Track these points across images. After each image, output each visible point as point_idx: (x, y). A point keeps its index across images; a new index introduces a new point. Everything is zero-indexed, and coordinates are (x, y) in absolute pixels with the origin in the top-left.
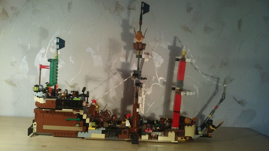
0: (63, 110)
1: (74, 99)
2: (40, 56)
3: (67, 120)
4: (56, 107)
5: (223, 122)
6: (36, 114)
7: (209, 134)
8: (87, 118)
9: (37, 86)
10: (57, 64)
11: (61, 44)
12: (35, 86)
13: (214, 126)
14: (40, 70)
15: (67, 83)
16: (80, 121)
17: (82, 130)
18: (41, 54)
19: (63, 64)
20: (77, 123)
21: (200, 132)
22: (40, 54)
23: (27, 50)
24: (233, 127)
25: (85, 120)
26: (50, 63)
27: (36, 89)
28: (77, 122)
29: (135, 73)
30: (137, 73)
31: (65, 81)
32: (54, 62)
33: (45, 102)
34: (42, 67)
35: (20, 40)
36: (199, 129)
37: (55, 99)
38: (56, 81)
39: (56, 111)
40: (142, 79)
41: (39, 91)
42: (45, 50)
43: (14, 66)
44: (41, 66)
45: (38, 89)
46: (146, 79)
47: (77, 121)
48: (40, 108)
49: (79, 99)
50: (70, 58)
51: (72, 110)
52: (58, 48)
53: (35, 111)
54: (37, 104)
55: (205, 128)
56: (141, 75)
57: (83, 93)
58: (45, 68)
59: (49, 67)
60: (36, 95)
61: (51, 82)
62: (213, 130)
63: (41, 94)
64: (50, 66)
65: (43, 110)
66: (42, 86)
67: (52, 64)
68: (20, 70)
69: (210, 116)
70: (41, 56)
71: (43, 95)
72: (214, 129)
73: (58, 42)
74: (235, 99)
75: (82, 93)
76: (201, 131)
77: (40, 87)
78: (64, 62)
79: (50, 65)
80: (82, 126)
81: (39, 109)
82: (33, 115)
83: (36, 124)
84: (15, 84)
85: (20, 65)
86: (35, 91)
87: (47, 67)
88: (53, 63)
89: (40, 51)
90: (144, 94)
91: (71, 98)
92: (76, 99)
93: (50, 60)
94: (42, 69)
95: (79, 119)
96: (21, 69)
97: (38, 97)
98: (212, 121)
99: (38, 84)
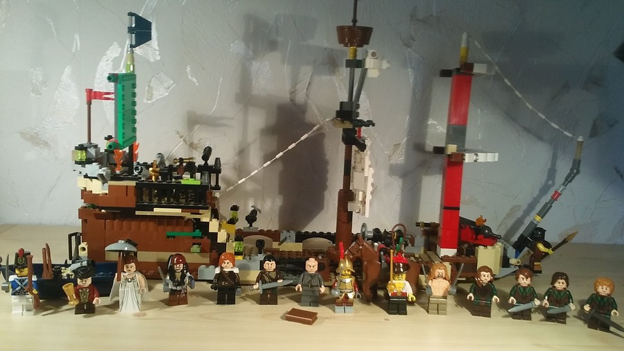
0: (156, 210)
1: (183, 182)
2: (107, 65)
3: (168, 237)
4: (137, 202)
5: (577, 232)
6: (85, 221)
7: (535, 263)
8: (219, 230)
9: (81, 148)
10: (134, 86)
11: (141, 31)
12: (76, 148)
13: (547, 245)
14: (89, 103)
15: (181, 137)
16: (201, 238)
17: (207, 260)
18: (109, 61)
19: (169, 88)
20: (194, 244)
21: (513, 261)
22: (106, 61)
23: (73, 51)
24: (611, 243)
25: (216, 234)
26: (113, 84)
27: (81, 155)
28: (194, 241)
29: (344, 109)
30: (349, 110)
31: (178, 133)
32: (125, 83)
33: (107, 192)
34: (92, 95)
35: (52, 24)
36: (511, 252)
37: (133, 183)
38: (131, 135)
39: (138, 213)
40: (362, 123)
41: (89, 161)
42: (120, 50)
43: (41, 94)
44: (90, 91)
45: (86, 154)
46: (373, 125)
47: (194, 237)
48: (94, 207)
49: (197, 180)
50: (188, 69)
51: (179, 211)
52: (134, 43)
53: (82, 213)
54: (85, 194)
55: (526, 249)
56: (357, 114)
57: (206, 163)
58: (101, 98)
59: (112, 96)
60: (80, 173)
61: (120, 136)
62: (547, 254)
63: (94, 169)
64: (116, 93)
65: (103, 211)
66: (96, 146)
67: (120, 86)
68: (57, 105)
69: (538, 218)
70: (111, 66)
71: (101, 171)
72: (550, 251)
73: (134, 26)
74: (618, 172)
75: (203, 163)
76: (516, 257)
77: (92, 151)
78: (172, 82)
79: (113, 91)
80: (209, 250)
81: (93, 209)
82: (77, 224)
83: (86, 247)
84: (47, 143)
85: (57, 92)
86: (76, 163)
87: (107, 96)
88: (123, 86)
89: (108, 52)
90: (370, 166)
91: (176, 178)
92: (187, 180)
93: (113, 78)
94: (93, 101)
95: (198, 233)
96: (59, 101)
97: (86, 176)
98: (543, 231)
99: (85, 141)
